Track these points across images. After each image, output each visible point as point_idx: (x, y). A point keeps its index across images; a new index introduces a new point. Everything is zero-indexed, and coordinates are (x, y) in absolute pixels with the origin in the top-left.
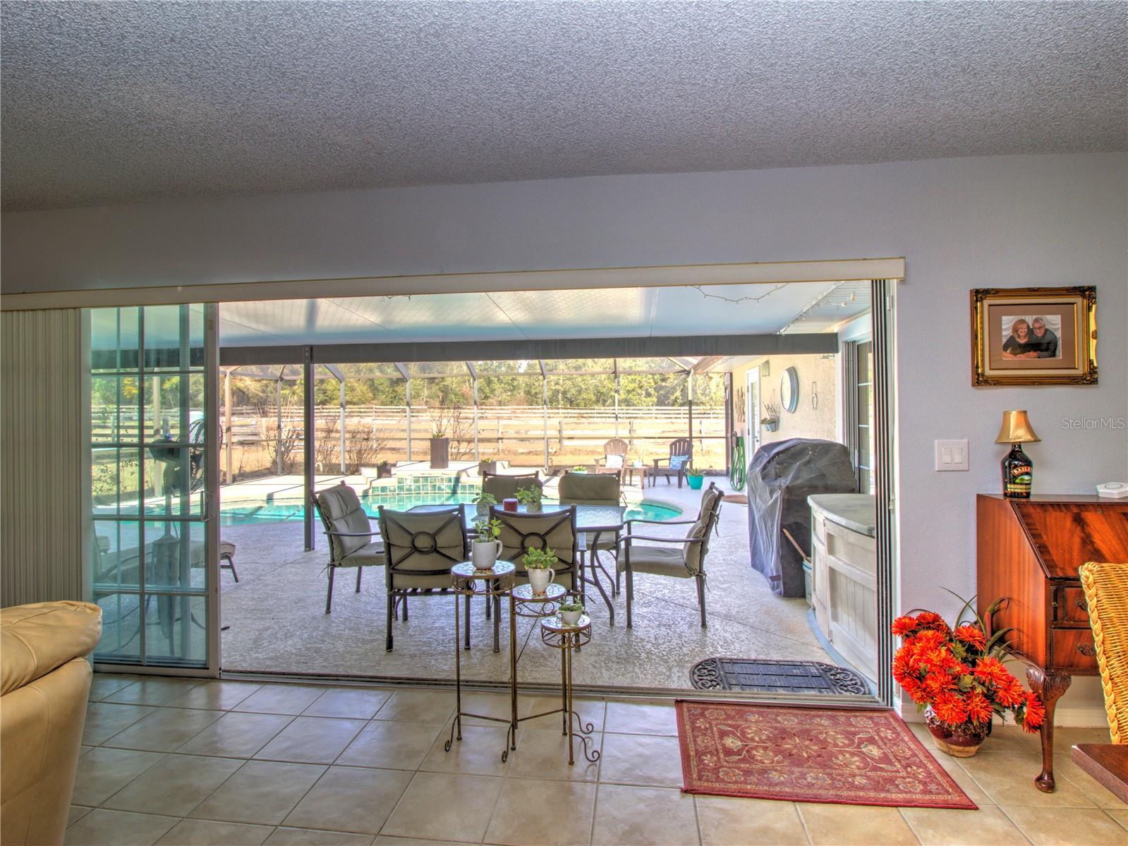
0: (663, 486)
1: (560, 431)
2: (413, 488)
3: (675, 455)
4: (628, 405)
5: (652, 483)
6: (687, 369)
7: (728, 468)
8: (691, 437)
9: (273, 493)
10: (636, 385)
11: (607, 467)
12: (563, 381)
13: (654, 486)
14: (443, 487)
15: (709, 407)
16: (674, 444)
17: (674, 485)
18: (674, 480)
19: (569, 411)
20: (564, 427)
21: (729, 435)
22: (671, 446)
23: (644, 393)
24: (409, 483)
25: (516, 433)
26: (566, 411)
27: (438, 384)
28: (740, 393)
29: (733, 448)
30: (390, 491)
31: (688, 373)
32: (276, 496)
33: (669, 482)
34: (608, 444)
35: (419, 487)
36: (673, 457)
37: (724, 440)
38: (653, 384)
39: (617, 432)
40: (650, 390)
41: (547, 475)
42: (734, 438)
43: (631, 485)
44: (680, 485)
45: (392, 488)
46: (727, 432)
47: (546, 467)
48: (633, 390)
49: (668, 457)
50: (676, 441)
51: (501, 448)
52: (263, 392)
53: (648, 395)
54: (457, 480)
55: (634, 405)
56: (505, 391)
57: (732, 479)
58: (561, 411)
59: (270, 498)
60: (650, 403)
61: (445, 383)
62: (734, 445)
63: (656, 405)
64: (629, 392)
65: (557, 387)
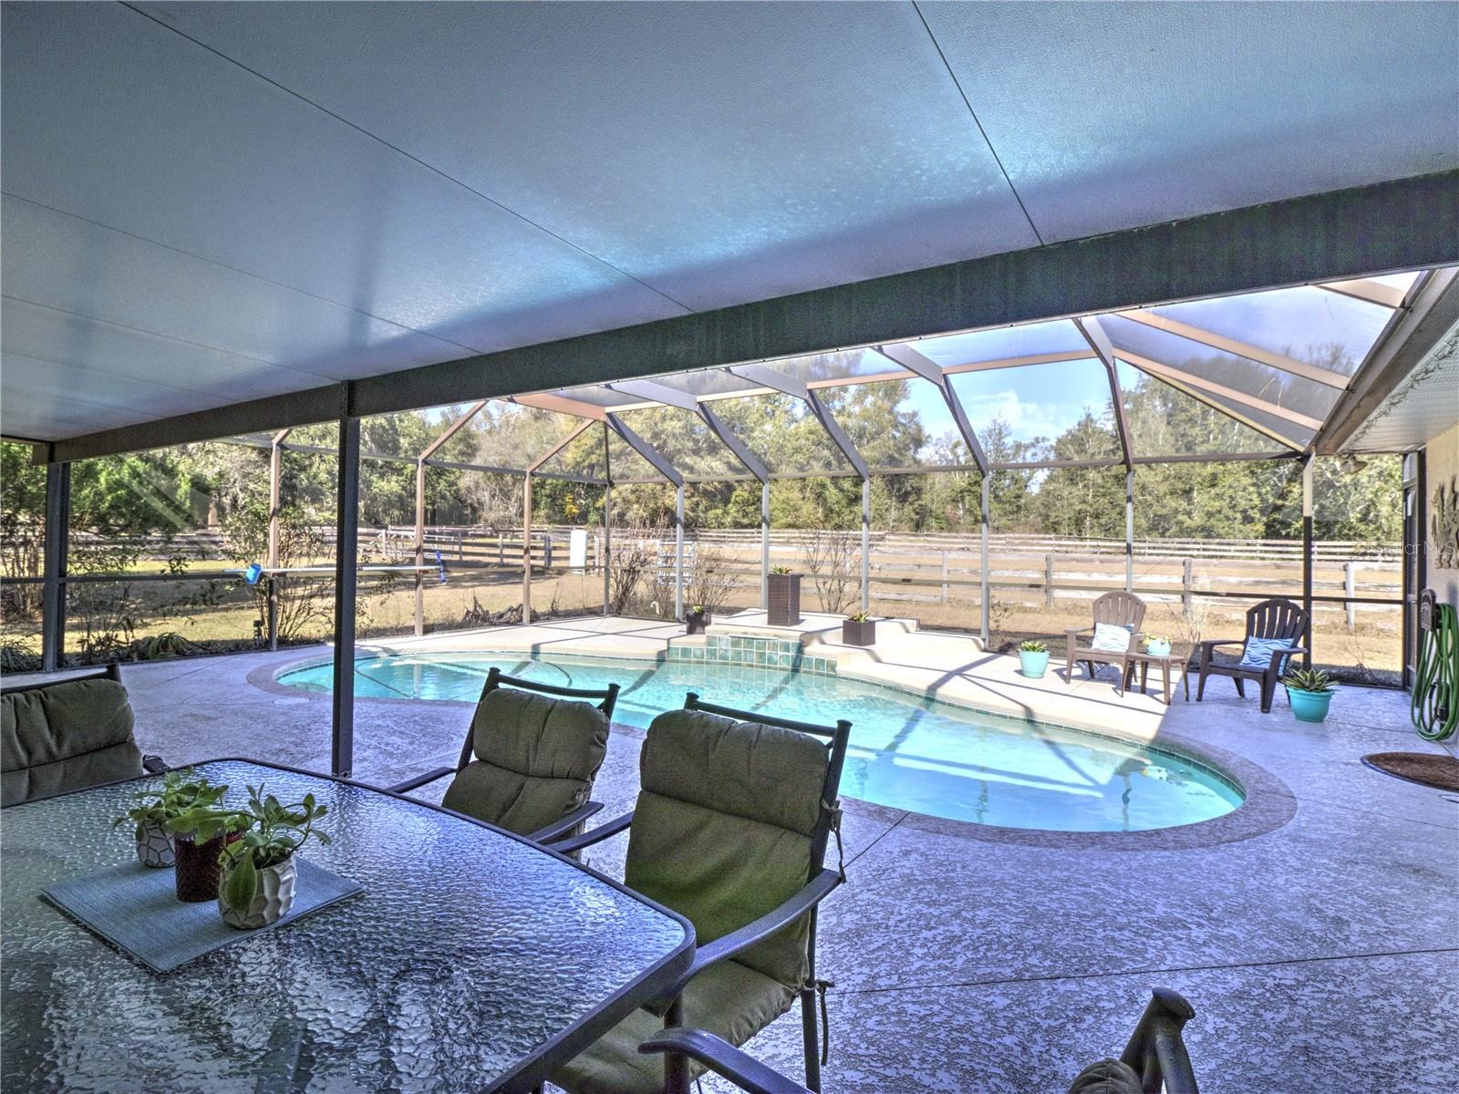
0: (1225, 701)
1: (1047, 573)
2: (730, 654)
3: (1260, 635)
4: (1208, 536)
5: (1194, 692)
6: (1301, 449)
7: (1406, 672)
8: (1308, 598)
9: (539, 644)
10: (1224, 504)
11: (1096, 645)
12: (1093, 497)
13: (1200, 699)
14: (776, 658)
15: (1374, 543)
16: (1259, 609)
17: (1252, 701)
18: (1253, 688)
19: (1100, 543)
20: (1055, 565)
21: (1413, 597)
22: (1250, 614)
23: (1239, 516)
24: (724, 646)
25: (971, 572)
26: (1095, 543)
27: (911, 504)
28: (1447, 494)
29: (1421, 632)
30: (695, 656)
31: (1304, 458)
32: (543, 649)
33: (1241, 693)
34: (1100, 601)
35: (740, 653)
36: (1253, 640)
37: (1399, 608)
38: (1257, 501)
39: (1129, 578)
40: (1250, 512)
41: (985, 650)
42: (1427, 607)
43: (1143, 690)
44: (1266, 705)
45: (698, 653)
46: (1407, 590)
47: (984, 634)
48: (1220, 512)
49: (1242, 638)
50: (1264, 605)
51: (945, 596)
52: (693, 510)
53: (1248, 520)
54: (800, 648)
55: (1219, 536)
56: (1005, 514)
57: (1419, 702)
58: (1089, 543)
59: (535, 651)
60: (1252, 535)
61: (923, 503)
62: (1427, 626)
63: (1263, 538)
64: (1210, 515)
65: (1084, 507)
